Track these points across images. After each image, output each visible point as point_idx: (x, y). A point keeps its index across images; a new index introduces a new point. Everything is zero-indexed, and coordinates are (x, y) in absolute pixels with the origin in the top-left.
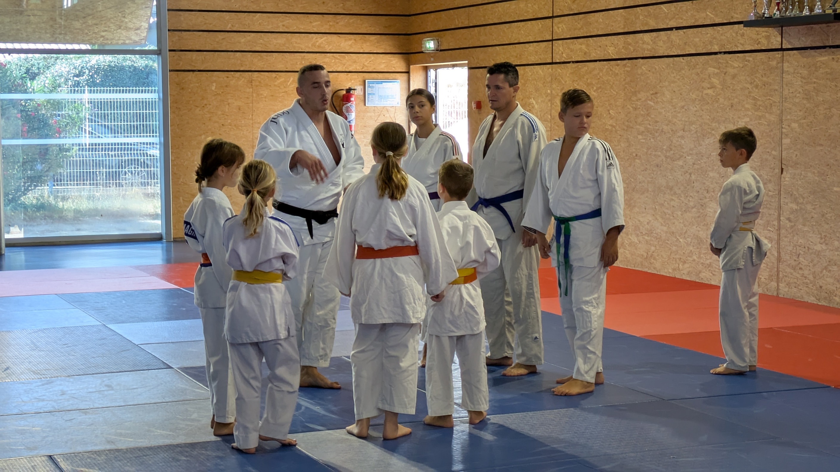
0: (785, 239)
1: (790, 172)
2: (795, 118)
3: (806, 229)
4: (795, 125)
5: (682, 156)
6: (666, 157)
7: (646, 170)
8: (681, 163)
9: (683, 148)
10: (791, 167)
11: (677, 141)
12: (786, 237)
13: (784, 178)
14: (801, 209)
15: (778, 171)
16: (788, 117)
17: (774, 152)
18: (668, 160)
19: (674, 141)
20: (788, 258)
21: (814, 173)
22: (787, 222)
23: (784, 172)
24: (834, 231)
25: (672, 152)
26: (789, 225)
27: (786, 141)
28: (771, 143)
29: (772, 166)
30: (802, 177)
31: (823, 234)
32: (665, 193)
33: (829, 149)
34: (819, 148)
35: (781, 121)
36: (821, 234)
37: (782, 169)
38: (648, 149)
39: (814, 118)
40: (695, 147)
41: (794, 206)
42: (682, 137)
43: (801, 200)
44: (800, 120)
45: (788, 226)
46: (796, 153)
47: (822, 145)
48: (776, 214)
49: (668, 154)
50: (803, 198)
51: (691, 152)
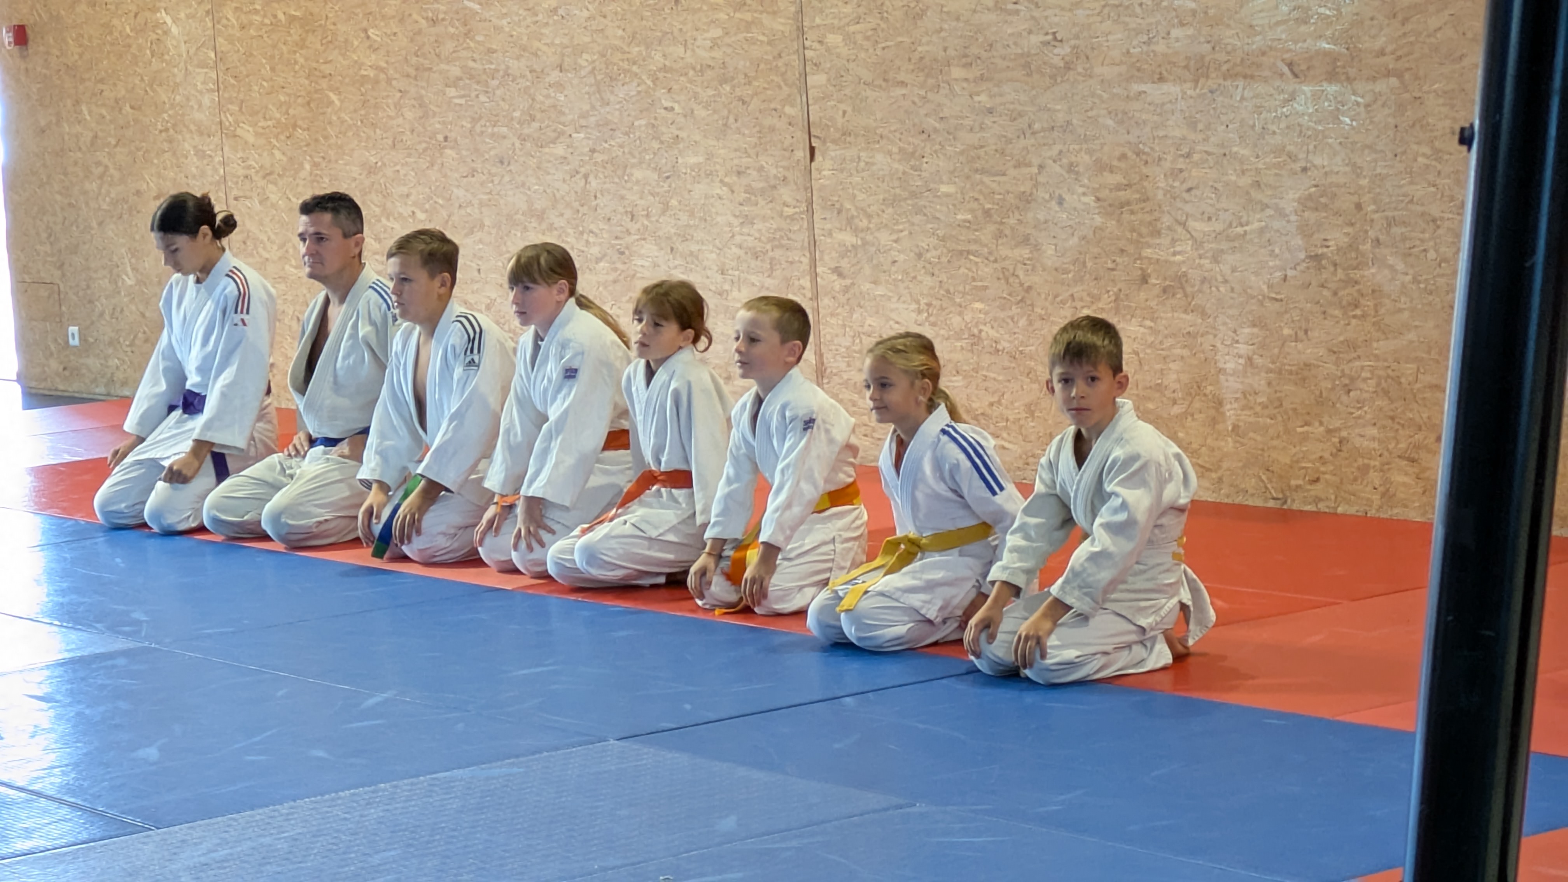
0: (833, 321)
1: (833, 154)
2: (836, 22)
3: (880, 291)
4: (834, 39)
5: (561, 134)
6: (523, 139)
7: (473, 173)
8: (559, 150)
9: (562, 113)
10: (834, 142)
11: (547, 96)
12: (832, 315)
13: (819, 171)
14: (865, 243)
15: (802, 154)
16: (818, 21)
17: (788, 110)
18: (528, 145)
19: (540, 98)
20: (843, 366)
21: (890, 153)
22: (835, 277)
23: (818, 157)
24: (948, 291)
25: (536, 125)
26: (838, 284)
27: (816, 79)
28: (780, 87)
29: (787, 143)
30: (862, 164)
31: (923, 301)
32: (525, 229)
33: (922, 93)
34: (899, 91)
35: (801, 30)
36: (918, 302)
37: (812, 150)
38: (474, 120)
39: (882, 19)
40: (593, 108)
41: (848, 238)
42: (559, 86)
43: (864, 223)
44: (848, 24)
45: (837, 287)
46: (843, 107)
47: (903, 84)
48: (806, 260)
49: (526, 131)
50: (869, 217)
51: (583, 122)
